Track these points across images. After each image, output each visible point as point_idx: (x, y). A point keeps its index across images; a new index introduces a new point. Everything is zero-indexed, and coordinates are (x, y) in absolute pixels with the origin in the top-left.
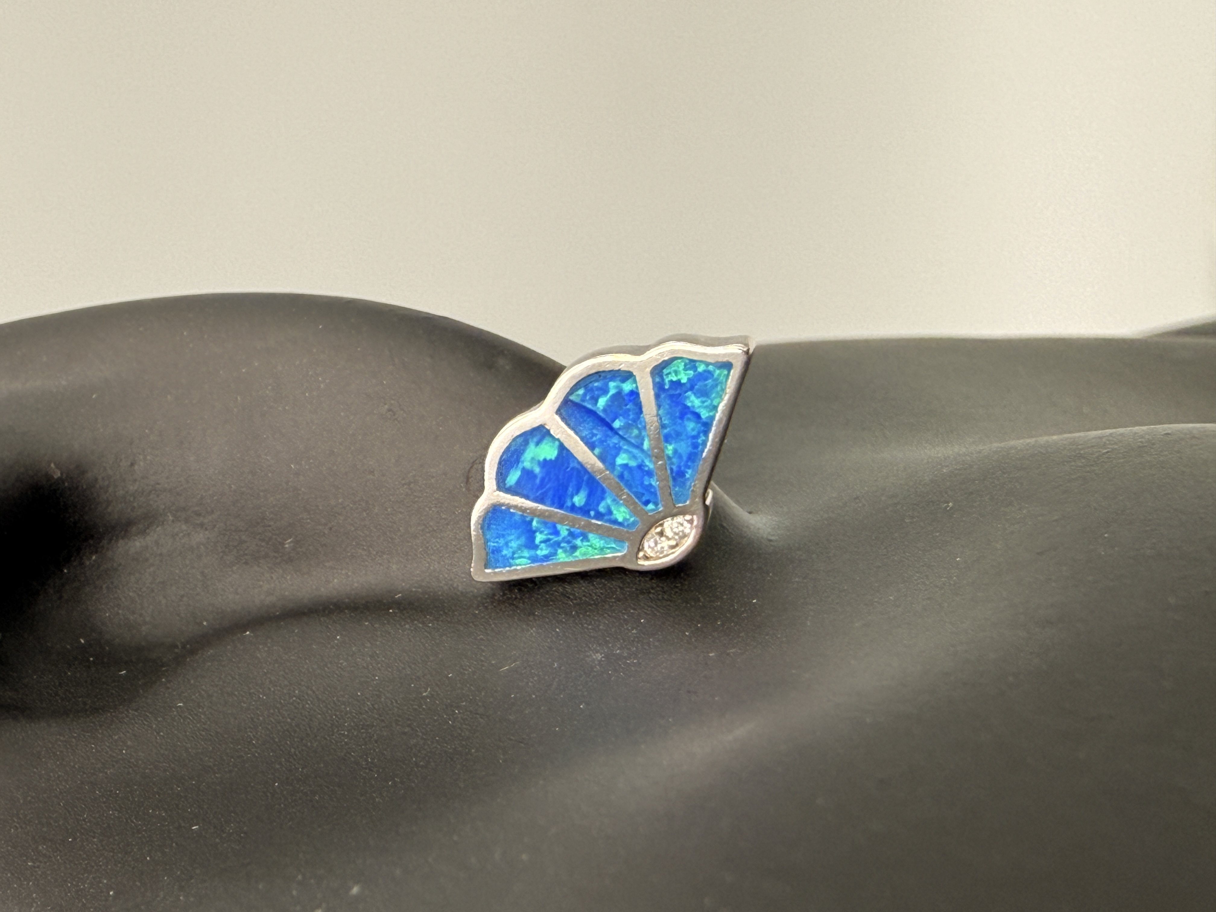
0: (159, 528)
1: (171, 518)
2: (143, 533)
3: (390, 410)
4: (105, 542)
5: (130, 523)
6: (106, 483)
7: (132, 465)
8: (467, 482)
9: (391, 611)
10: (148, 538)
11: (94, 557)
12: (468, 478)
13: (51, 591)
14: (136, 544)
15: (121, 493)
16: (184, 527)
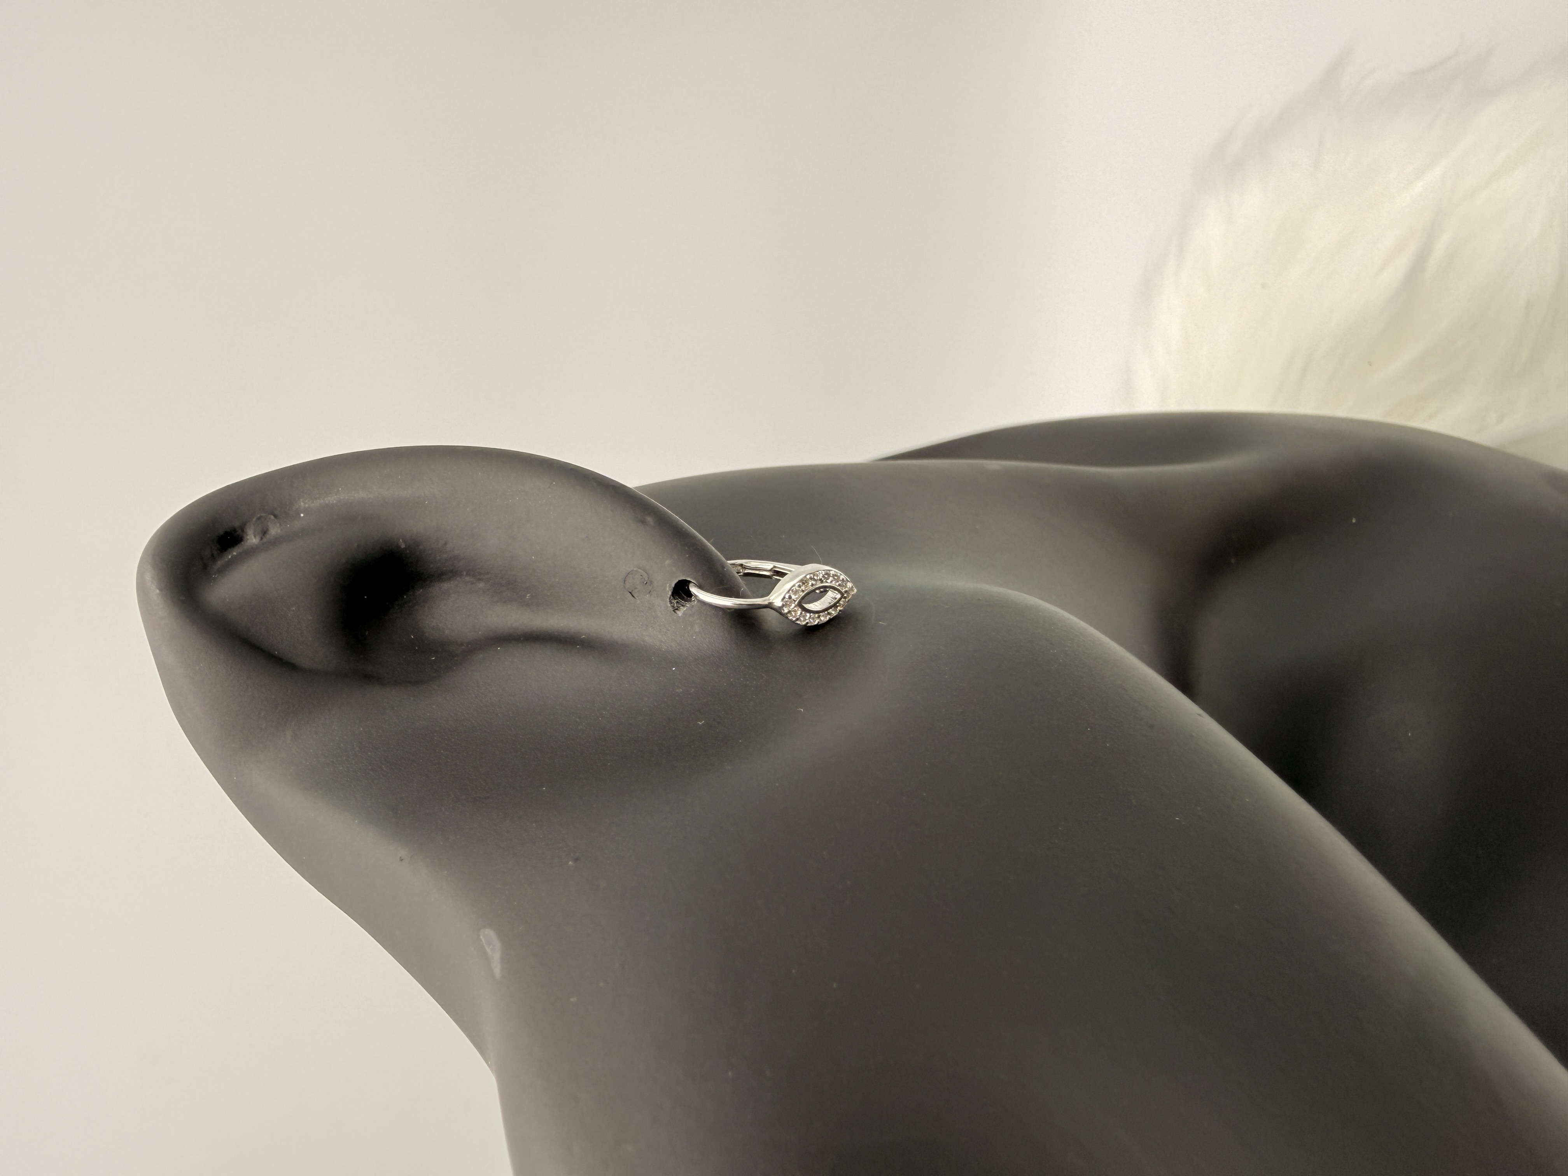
0: (458, 578)
1: (465, 574)
2: (449, 579)
3: (587, 537)
4: (428, 582)
5: (442, 574)
6: (430, 552)
7: (446, 544)
8: (625, 583)
9: (578, 647)
10: (452, 583)
11: (421, 591)
12: (625, 581)
13: (397, 608)
14: (445, 586)
15: (438, 558)
16: (472, 580)
